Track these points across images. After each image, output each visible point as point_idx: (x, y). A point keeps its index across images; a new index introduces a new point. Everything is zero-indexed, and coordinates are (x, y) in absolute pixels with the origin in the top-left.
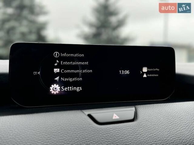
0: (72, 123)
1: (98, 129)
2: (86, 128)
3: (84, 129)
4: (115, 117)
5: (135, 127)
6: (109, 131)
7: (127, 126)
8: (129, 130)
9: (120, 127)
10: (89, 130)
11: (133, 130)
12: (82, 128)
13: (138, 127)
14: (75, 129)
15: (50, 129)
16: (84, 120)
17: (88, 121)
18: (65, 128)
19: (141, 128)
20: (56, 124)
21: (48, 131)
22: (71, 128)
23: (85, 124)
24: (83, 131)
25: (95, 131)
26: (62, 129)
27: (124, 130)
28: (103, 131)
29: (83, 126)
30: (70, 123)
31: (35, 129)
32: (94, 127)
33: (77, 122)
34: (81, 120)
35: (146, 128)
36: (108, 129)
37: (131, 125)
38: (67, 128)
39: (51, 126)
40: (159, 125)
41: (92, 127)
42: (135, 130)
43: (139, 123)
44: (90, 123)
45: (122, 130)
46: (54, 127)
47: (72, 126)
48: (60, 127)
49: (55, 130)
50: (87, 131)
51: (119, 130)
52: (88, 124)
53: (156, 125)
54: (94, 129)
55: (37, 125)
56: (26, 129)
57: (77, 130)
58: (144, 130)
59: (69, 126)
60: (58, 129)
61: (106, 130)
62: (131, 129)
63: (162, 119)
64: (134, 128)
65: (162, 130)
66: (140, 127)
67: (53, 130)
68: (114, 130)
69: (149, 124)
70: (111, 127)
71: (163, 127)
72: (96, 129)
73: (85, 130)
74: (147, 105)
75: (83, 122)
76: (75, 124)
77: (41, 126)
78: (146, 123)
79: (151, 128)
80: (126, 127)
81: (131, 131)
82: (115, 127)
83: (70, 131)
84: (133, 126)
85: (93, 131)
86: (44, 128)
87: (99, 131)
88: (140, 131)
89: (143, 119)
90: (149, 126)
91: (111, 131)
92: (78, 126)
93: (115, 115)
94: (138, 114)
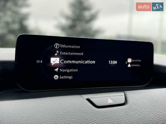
0: (75, 106)
1: (97, 112)
2: (87, 111)
3: (85, 112)
4: (110, 101)
5: (127, 109)
6: (106, 114)
7: (121, 109)
8: (122, 112)
9: (115, 110)
10: (90, 113)
11: (125, 112)
12: (84, 111)
13: (129, 110)
14: (78, 112)
15: (57, 112)
16: (84, 104)
17: (88, 104)
18: (70, 111)
19: (132, 111)
20: (62, 107)
21: (56, 113)
22: (75, 111)
23: (86, 107)
24: (85, 114)
25: (95, 114)
26: (67, 112)
27: (118, 112)
28: (101, 114)
29: (84, 109)
30: (73, 106)
31: (44, 112)
32: (94, 110)
33: (79, 106)
34: (82, 103)
35: (136, 111)
36: (105, 112)
37: (124, 109)
38: (72, 111)
39: (58, 109)
40: (146, 108)
41: (92, 110)
42: (127, 112)
43: (130, 106)
44: (90, 106)
45: (117, 112)
46: (60, 110)
47: (75, 109)
48: (65, 110)
49: (62, 113)
50: (89, 113)
51: (114, 113)
52: (88, 107)
53: (143, 108)
54: (93, 111)
55: (46, 108)
56: (37, 112)
57: (80, 112)
58: (134, 112)
59: (73, 109)
60: (64, 112)
61: (104, 113)
62: (123, 111)
63: (147, 103)
64: (126, 111)
65: (148, 112)
66: (130, 110)
67: (59, 113)
68: (110, 112)
69: (138, 107)
70: (108, 110)
71: (149, 109)
72: (95, 112)
73: (87, 112)
74: (134, 91)
75: (84, 105)
76: (77, 108)
77: (49, 109)
78: (135, 106)
79: (140, 111)
80: (119, 110)
81: (124, 113)
82: (111, 110)
83: (74, 113)
84: (125, 109)
85: (94, 113)
86: (52, 111)
87: (98, 113)
88: (131, 114)
89: (132, 103)
90: (137, 109)
91: (108, 113)
92: (80, 109)
93: (109, 100)
94: (128, 99)
